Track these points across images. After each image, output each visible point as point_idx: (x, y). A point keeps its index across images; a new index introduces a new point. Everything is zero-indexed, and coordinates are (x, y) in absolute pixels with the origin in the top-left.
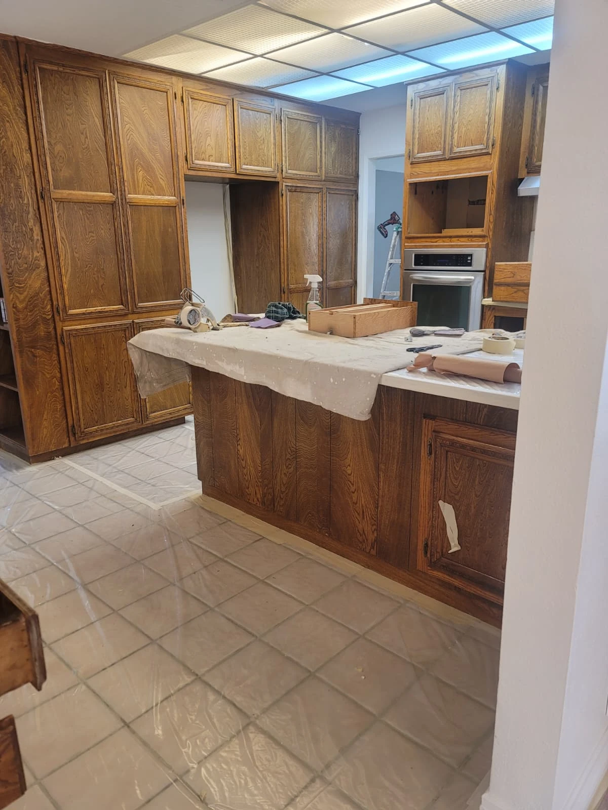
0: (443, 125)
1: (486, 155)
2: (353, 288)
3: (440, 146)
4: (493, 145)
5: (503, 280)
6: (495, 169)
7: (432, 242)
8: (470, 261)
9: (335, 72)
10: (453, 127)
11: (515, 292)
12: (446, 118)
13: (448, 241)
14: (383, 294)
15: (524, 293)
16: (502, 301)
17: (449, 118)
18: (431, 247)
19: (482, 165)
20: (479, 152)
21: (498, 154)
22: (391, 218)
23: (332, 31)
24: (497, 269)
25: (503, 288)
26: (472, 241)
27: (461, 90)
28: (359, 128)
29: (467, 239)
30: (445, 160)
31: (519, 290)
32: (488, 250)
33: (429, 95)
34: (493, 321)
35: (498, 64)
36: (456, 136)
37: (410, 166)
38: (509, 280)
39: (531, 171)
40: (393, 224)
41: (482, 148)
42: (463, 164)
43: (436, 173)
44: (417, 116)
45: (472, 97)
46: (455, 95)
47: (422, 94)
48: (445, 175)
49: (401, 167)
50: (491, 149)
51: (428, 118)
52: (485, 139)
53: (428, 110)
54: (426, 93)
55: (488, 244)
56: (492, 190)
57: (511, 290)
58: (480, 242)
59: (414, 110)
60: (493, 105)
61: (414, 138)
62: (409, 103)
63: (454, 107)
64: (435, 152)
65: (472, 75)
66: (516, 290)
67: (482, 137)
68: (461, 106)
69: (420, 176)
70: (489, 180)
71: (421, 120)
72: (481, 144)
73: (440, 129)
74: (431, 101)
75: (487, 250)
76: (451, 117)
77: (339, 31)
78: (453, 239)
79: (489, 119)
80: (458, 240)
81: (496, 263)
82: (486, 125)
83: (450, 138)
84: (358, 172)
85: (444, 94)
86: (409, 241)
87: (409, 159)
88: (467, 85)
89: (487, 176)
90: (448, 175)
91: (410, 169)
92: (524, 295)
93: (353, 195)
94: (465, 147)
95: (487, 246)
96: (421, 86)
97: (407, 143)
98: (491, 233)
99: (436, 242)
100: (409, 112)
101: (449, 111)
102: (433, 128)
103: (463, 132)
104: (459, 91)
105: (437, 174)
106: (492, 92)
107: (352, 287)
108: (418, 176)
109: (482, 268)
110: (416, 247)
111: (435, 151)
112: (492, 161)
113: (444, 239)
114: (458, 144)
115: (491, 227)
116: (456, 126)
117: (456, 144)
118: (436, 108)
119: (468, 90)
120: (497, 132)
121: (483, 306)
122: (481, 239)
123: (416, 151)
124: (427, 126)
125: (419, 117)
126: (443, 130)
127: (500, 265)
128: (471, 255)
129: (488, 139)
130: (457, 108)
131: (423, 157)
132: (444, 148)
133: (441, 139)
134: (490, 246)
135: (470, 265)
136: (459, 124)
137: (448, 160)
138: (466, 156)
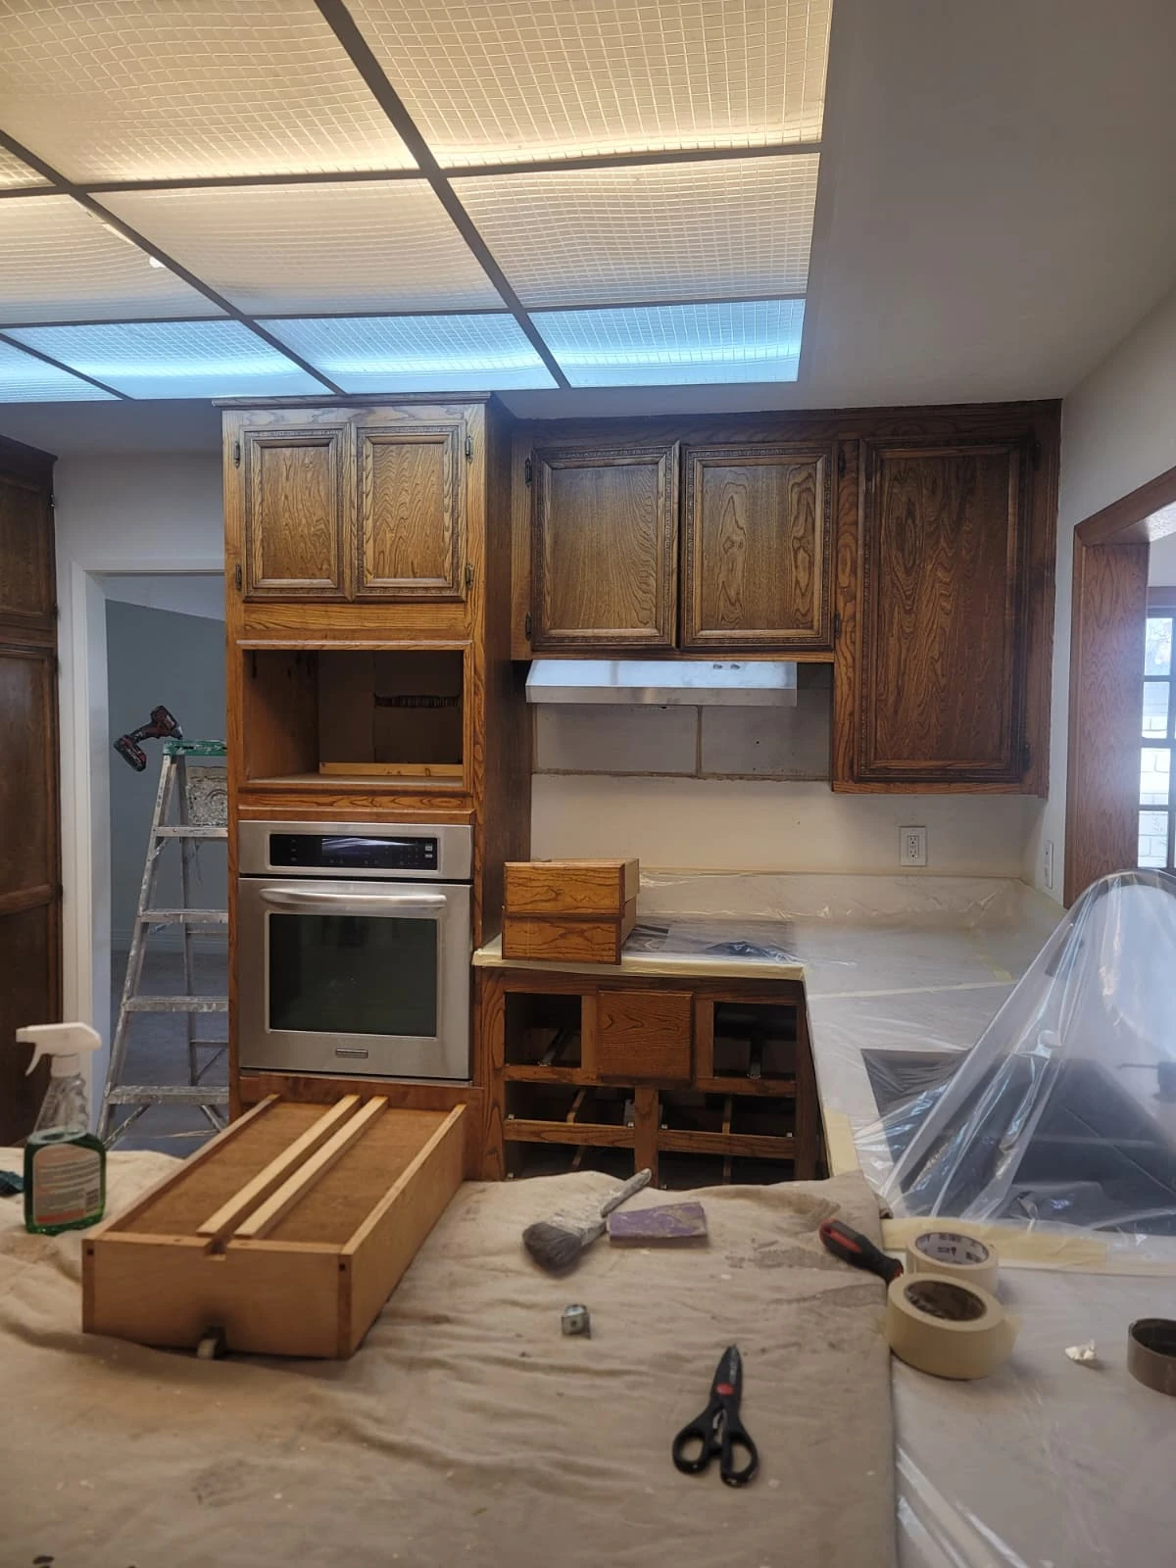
0: (332, 520)
1: (452, 602)
2: (52, 908)
3: (324, 567)
4: (468, 583)
5: (529, 907)
6: (478, 639)
7: (319, 804)
8: (431, 856)
9: (19, 330)
10: (361, 528)
11: (562, 936)
12: (340, 504)
13: (364, 803)
14: (143, 920)
15: (586, 939)
16: (530, 959)
17: (347, 504)
18: (319, 816)
19: (443, 626)
20: (434, 593)
21: (481, 602)
22: (154, 722)
23: (58, 184)
24: (510, 880)
25: (528, 926)
26: (432, 806)
27: (374, 444)
28: (52, 493)
29: (418, 799)
30: (343, 601)
31: (571, 932)
32: (477, 828)
33: (288, 443)
34: (504, 1007)
35: (465, 399)
36: (369, 548)
37: (242, 607)
38: (547, 907)
39: (540, 648)
40: (158, 738)
41: (441, 585)
42: (398, 616)
43: (321, 630)
44: (256, 487)
45: (405, 465)
46: (359, 454)
47: (265, 436)
48: (347, 639)
49: (214, 607)
50: (464, 592)
51: (286, 497)
52: (447, 565)
53: (287, 479)
54: (277, 436)
55: (474, 814)
56: (475, 685)
57: (551, 931)
58: (455, 808)
59: (248, 470)
60: (461, 490)
61: (249, 541)
62: (228, 452)
63: (360, 481)
64: (315, 581)
65: (399, 415)
66: (562, 931)
67: (440, 560)
68: (378, 481)
69: (273, 633)
70: (468, 663)
71: (269, 499)
72: (439, 577)
73: (323, 526)
74: (291, 455)
75: (474, 828)
76: (351, 502)
77: (83, 192)
78: (378, 799)
79: (455, 522)
80: (393, 801)
81: (508, 864)
82: (447, 535)
83: (355, 552)
84: (55, 601)
85: (327, 445)
86: (251, 798)
87: (239, 590)
88: (391, 436)
89: (462, 652)
90: (353, 639)
91: (243, 615)
92: (586, 942)
93: (43, 661)
94: (395, 577)
95: (473, 819)
96: (263, 419)
97: (231, 550)
98: (480, 789)
99: (331, 804)
100: (232, 475)
101: (346, 489)
102: (304, 521)
103: (389, 543)
104: (369, 444)
105: (324, 633)
106: (455, 462)
107: (47, 905)
108: (266, 632)
109: (467, 876)
110: (274, 816)
111: (313, 576)
112: (469, 618)
113: (353, 798)
114: (376, 566)
115: (481, 773)
116: (369, 525)
117: (371, 569)
118: (309, 475)
119: (394, 447)
120: (474, 554)
121: (473, 969)
122: (455, 802)
123: (259, 573)
124: (287, 515)
125: (261, 489)
126: (333, 531)
127: (518, 870)
128: (433, 841)
129: (455, 566)
130: (368, 485)
131: (282, 589)
132: (341, 574)
133: (329, 552)
134: (480, 819)
135: (432, 864)
136: (375, 522)
137: (353, 602)
138: (399, 599)
